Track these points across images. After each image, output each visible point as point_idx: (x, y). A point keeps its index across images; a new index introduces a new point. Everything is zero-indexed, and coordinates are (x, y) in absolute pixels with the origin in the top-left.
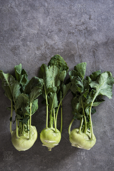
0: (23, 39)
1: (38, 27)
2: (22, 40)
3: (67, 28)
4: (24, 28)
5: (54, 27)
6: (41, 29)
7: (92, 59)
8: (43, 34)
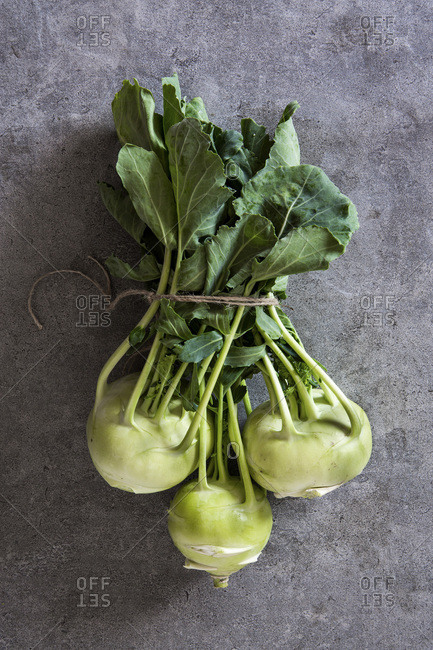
0: (51, 95)
1: (123, 40)
2: (44, 104)
3: (267, 44)
4: (54, 45)
5: (201, 40)
6: (138, 48)
7: (390, 194)
8: (147, 71)
